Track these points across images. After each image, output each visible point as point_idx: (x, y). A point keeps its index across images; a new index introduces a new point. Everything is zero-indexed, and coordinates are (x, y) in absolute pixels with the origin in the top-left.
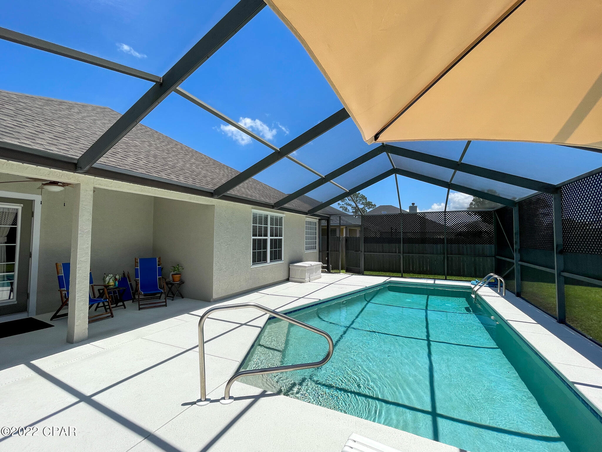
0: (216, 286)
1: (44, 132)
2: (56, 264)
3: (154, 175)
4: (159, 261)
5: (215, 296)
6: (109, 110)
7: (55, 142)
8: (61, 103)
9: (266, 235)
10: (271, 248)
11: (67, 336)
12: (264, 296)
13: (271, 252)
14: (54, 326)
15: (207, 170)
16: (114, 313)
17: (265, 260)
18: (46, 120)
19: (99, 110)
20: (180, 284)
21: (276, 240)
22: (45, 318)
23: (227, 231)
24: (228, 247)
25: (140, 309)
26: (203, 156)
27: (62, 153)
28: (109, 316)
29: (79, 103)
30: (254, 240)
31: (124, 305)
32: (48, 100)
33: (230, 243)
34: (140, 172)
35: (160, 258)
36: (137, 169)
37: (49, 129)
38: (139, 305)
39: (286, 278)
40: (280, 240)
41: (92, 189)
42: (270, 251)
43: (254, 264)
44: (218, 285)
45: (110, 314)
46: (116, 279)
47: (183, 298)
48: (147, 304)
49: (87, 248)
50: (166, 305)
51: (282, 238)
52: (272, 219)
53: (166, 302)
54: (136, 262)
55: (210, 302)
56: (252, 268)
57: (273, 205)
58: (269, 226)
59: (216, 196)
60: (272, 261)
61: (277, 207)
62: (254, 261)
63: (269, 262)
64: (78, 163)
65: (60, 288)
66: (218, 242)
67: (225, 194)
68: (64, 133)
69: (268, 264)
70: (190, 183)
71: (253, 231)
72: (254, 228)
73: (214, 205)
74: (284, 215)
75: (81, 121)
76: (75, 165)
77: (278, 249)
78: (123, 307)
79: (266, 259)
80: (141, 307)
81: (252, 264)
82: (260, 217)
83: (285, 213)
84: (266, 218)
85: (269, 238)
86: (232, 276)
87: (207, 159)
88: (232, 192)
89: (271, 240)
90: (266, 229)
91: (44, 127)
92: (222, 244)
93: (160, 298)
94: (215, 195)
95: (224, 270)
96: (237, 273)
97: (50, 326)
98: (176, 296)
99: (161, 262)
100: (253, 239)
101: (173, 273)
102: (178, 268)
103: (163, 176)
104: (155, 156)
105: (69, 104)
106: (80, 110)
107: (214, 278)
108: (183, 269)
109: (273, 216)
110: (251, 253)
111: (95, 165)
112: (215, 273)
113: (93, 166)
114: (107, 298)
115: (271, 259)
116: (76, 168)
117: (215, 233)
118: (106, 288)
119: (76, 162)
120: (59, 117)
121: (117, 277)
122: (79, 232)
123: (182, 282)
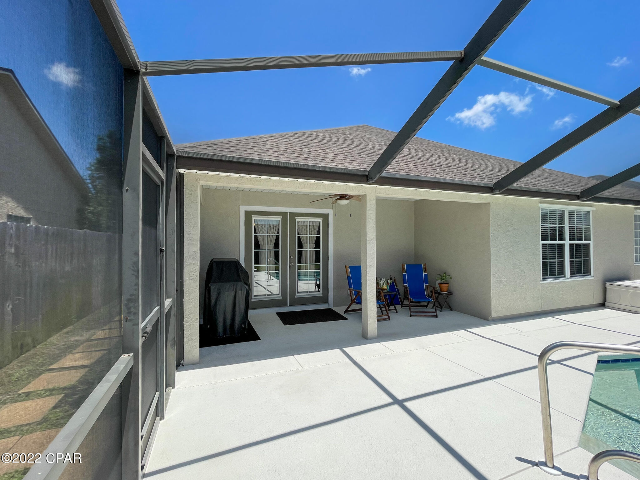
0: (495, 302)
1: (339, 154)
2: (346, 266)
3: (428, 176)
4: (425, 268)
5: (494, 314)
6: (367, 126)
7: (348, 160)
8: (338, 130)
9: (562, 238)
10: (571, 256)
11: (362, 332)
12: (567, 325)
13: (571, 263)
14: (347, 319)
15: (472, 163)
16: (391, 315)
17: (561, 273)
18: (336, 144)
19: (360, 128)
20: (448, 295)
21: (578, 246)
22: (340, 310)
23: (506, 235)
24: (508, 255)
25: (411, 316)
26: (459, 149)
27: (356, 168)
28: (386, 319)
29: (347, 127)
30: (544, 246)
31: (395, 309)
32: (331, 130)
33: (510, 249)
34: (415, 175)
35: (425, 265)
36: (411, 172)
37: (340, 151)
38: (411, 312)
39: (600, 301)
40: (587, 247)
41: (375, 198)
42: (571, 261)
43: (545, 278)
44: (498, 302)
45: (387, 317)
46: (388, 283)
47: (451, 310)
48: (417, 312)
49: (373, 253)
50: (436, 316)
51: (591, 242)
52: (571, 215)
53: (436, 312)
54: (403, 268)
55: (488, 320)
56: (541, 284)
57: (579, 194)
58: (567, 226)
59: (498, 191)
60: (573, 276)
61: (587, 197)
62: (545, 274)
63: (569, 277)
64: (368, 174)
65: (349, 287)
66: (496, 249)
67: (509, 187)
68: (350, 152)
69: (567, 280)
70: (463, 179)
71: (542, 234)
72: (544, 230)
73: (489, 203)
74: (594, 209)
75: (355, 140)
76: (367, 176)
77: (582, 259)
78: (395, 311)
79: (563, 272)
80: (412, 314)
81: (541, 279)
82: (553, 215)
83: (595, 205)
84: (562, 214)
85: (567, 243)
86: (515, 291)
87: (464, 151)
88: (520, 184)
89: (571, 246)
90: (562, 230)
91: (338, 150)
92: (501, 251)
93: (427, 307)
94: (496, 189)
95: (505, 283)
96: (521, 289)
97: (345, 319)
98: (445, 307)
99: (427, 270)
100: (542, 244)
101: (439, 281)
102: (444, 278)
103: (436, 176)
104: (419, 158)
105: (342, 130)
106: (350, 132)
107: (493, 292)
108: (451, 278)
109: (574, 212)
110: (539, 264)
111: (383, 175)
112: (493, 286)
113: (381, 175)
114: (384, 302)
115: (572, 273)
116: (367, 180)
117: (491, 237)
118: (382, 291)
119: (367, 174)
120: (342, 141)
121: (389, 281)
122: (367, 239)
123: (450, 293)
